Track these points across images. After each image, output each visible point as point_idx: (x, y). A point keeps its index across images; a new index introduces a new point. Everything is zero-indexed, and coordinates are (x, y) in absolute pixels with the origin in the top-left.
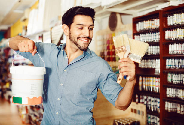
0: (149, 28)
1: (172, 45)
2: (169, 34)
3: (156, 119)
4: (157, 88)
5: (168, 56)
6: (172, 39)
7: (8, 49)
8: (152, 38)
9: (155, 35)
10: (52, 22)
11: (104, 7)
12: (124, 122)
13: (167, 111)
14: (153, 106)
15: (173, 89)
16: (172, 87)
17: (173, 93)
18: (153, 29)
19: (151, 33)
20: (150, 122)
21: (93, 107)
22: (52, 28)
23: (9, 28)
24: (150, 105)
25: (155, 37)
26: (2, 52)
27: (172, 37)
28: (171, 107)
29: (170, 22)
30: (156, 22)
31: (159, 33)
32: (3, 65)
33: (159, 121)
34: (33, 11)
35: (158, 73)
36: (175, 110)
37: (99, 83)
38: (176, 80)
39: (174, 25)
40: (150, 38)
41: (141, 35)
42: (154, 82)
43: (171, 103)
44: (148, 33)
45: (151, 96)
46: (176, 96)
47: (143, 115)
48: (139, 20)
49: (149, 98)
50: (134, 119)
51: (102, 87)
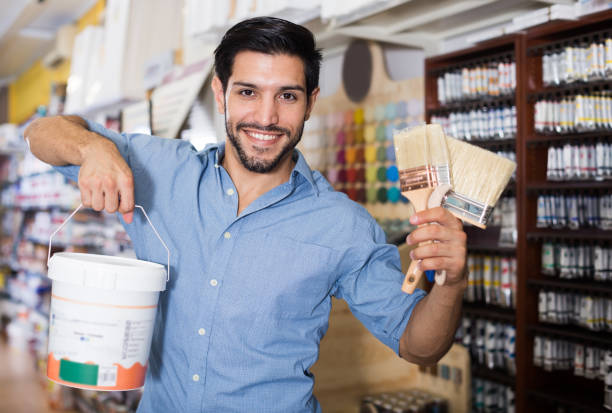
0: (480, 91)
1: (559, 151)
2: (546, 114)
3: (504, 395)
4: (507, 292)
5: (544, 186)
6: (559, 129)
8: (492, 125)
9: (502, 118)
10: (152, 70)
11: (329, 22)
12: (397, 406)
13: (541, 369)
14: (493, 351)
15: (559, 297)
16: (558, 290)
17: (559, 309)
18: (495, 98)
19: (488, 111)
20: (483, 404)
22: (151, 91)
23: (4, 92)
24: (483, 347)
25: (499, 123)
27: (559, 124)
28: (555, 355)
29: (551, 72)
30: (506, 74)
31: (514, 110)
33: (513, 402)
34: (87, 35)
35: (512, 242)
36: (567, 363)
37: (337, 280)
38: (569, 267)
39: (563, 82)
40: (482, 125)
41: (453, 117)
42: (497, 273)
43: (555, 343)
44: (478, 108)
45: (487, 319)
46: (569, 318)
47: (459, 381)
48: (447, 66)
49: (480, 325)
50: (430, 395)
51: (352, 291)
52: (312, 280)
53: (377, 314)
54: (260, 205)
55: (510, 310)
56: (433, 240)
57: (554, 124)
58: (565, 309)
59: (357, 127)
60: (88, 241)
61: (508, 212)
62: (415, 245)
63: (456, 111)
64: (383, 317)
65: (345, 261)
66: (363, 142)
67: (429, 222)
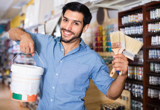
0: (133, 21)
1: (155, 37)
2: (151, 27)
3: (140, 104)
4: (141, 76)
5: (151, 47)
6: (155, 31)
7: (8, 41)
8: (136, 30)
9: (139, 28)
10: (46, 16)
11: (92, 3)
12: (111, 107)
13: (150, 97)
14: (137, 92)
15: (155, 78)
16: (154, 76)
17: (155, 81)
18: (137, 23)
19: (135, 27)
20: (134, 107)
21: (84, 96)
22: (46, 22)
23: (9, 23)
24: (134, 91)
25: (138, 30)
26: (3, 43)
27: (155, 30)
28: (154, 94)
29: (152, 16)
30: (140, 16)
31: (142, 26)
32: (4, 55)
33: (142, 106)
34: (30, 7)
35: (142, 62)
36: (157, 96)
37: (91, 74)
38: (158, 69)
39: (156, 18)
40: (134, 30)
41: (126, 28)
42: (138, 71)
43: (154, 90)
44: (132, 26)
45: (135, 83)
46: (158, 84)
47: (128, 100)
48: (124, 14)
49: (133, 85)
50: (120, 104)
51: (95, 78)
52: (84, 74)
53: (101, 84)
54: (70, 53)
55: (141, 81)
56: (119, 63)
57: (153, 30)
58: (156, 81)
59: (101, 31)
60: (30, 62)
61: (141, 54)
62: (114, 64)
63: (126, 27)
64: (103, 85)
65: (93, 69)
66: (102, 35)
67: (118, 58)
